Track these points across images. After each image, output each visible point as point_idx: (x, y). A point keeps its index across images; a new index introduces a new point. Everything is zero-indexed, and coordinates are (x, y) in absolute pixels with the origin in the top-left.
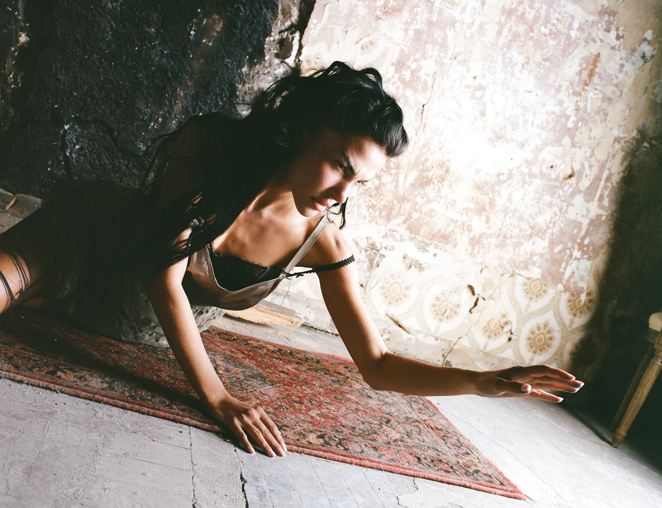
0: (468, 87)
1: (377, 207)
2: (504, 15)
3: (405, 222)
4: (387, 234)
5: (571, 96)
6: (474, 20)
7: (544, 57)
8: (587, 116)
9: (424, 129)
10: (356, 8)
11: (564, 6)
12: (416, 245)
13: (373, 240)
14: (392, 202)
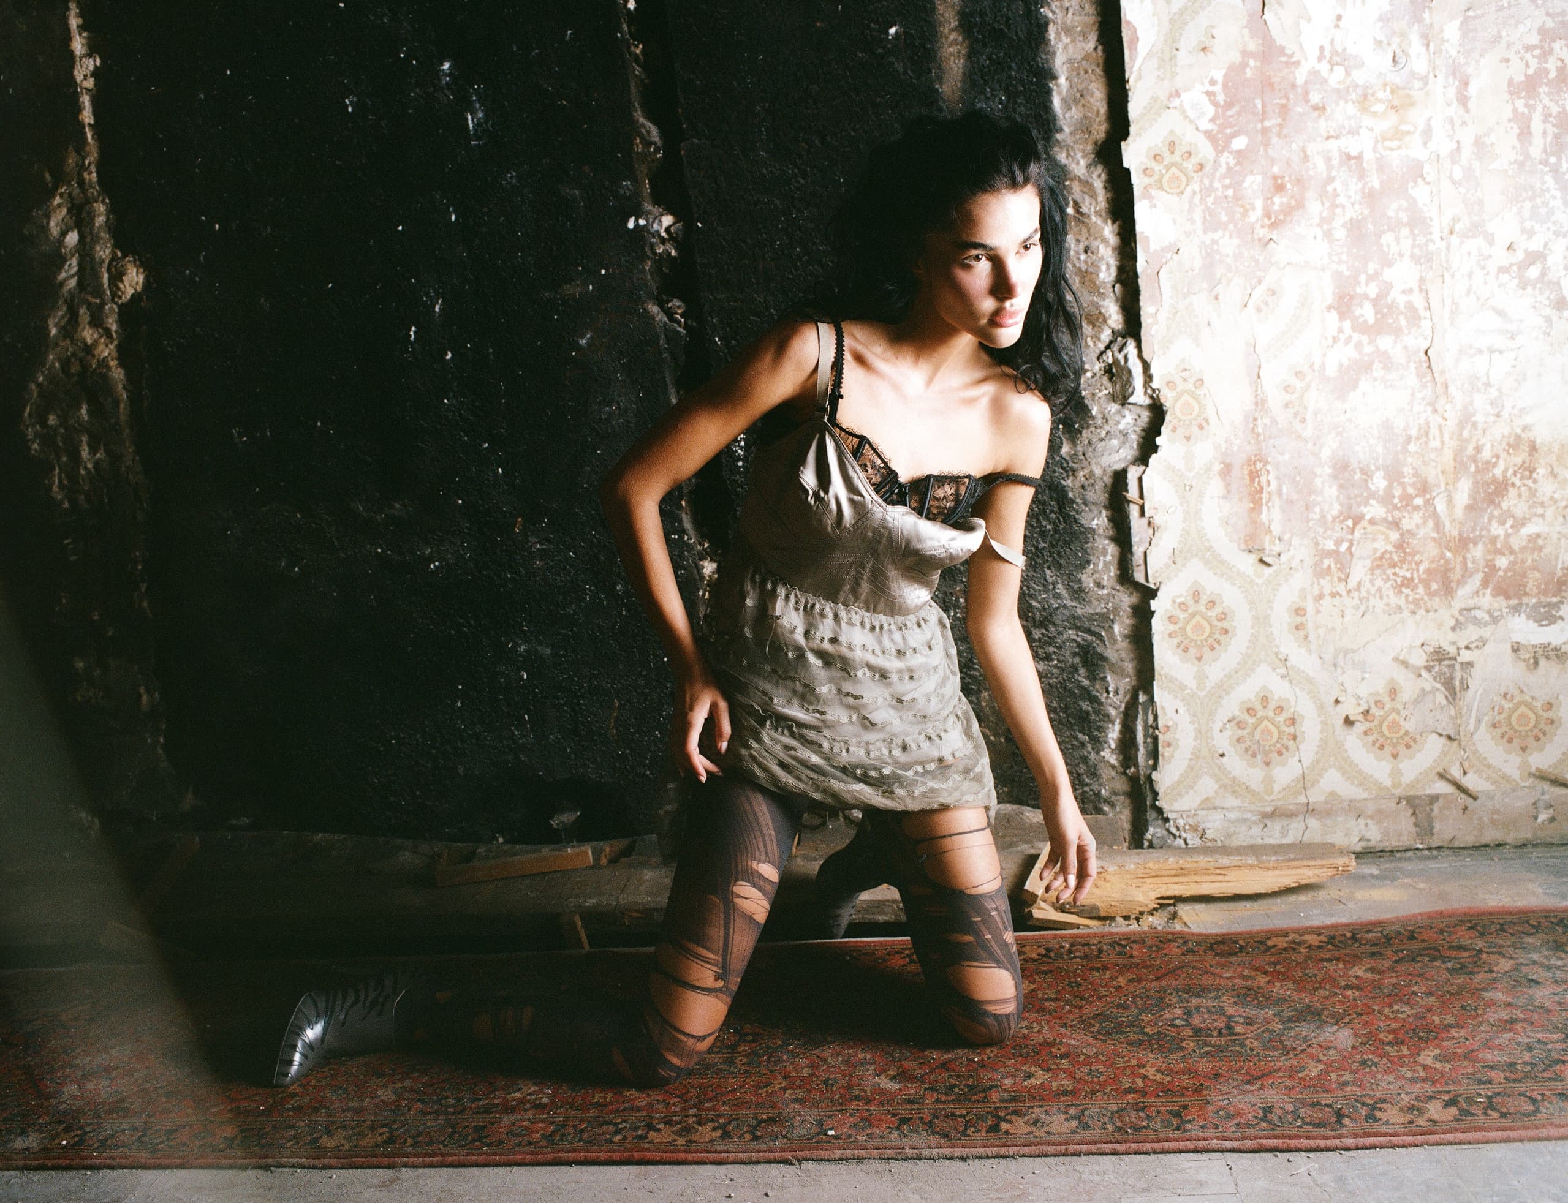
0: (1502, 270)
1: (1416, 581)
2: (1519, 98)
3: (1485, 583)
4: (1457, 620)
6: (1458, 142)
9: (1446, 393)
10: (1216, 247)
12: (1529, 617)
13: (1435, 644)
14: (1442, 557)
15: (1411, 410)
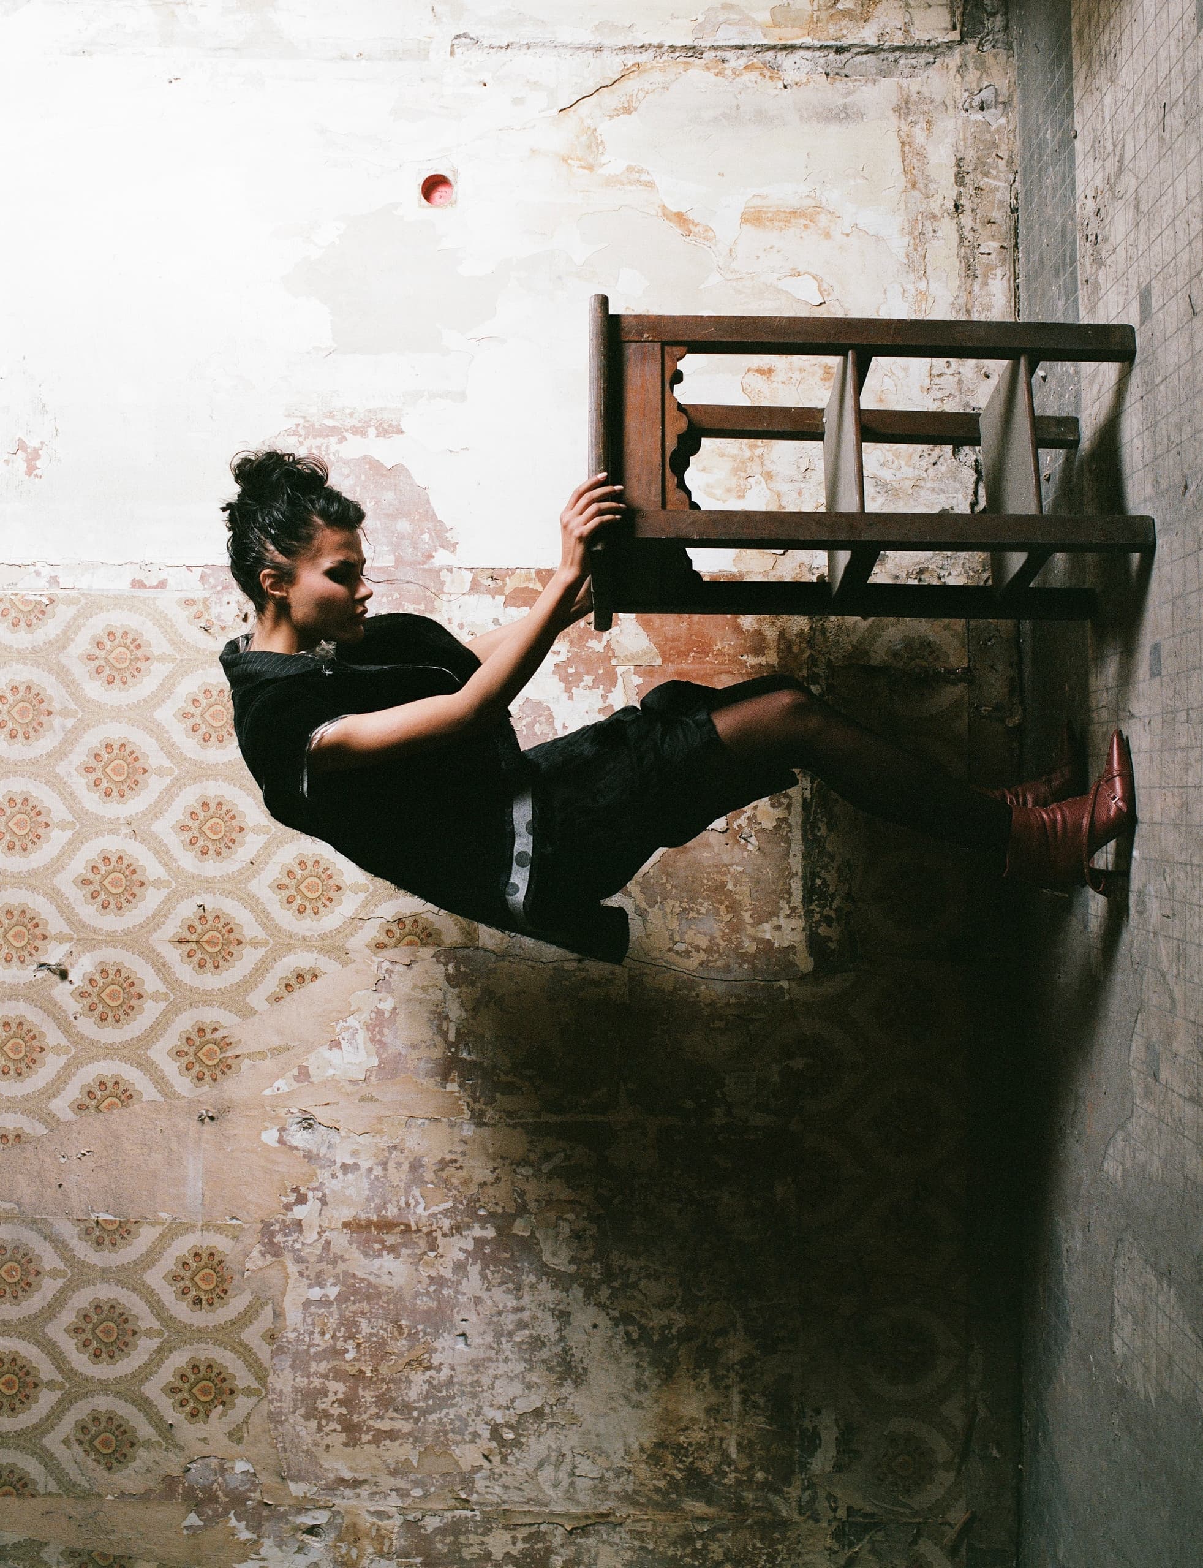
0: (504, 1460)
1: (771, 1550)
2: (360, 1438)
3: (778, 1492)
4: (809, 1517)
5: (440, 1251)
7: (396, 1334)
8: (462, 1203)
9: (608, 1515)
11: (295, 1330)
12: (812, 1456)
13: (829, 1538)
14: (751, 1527)
15: (617, 1545)
